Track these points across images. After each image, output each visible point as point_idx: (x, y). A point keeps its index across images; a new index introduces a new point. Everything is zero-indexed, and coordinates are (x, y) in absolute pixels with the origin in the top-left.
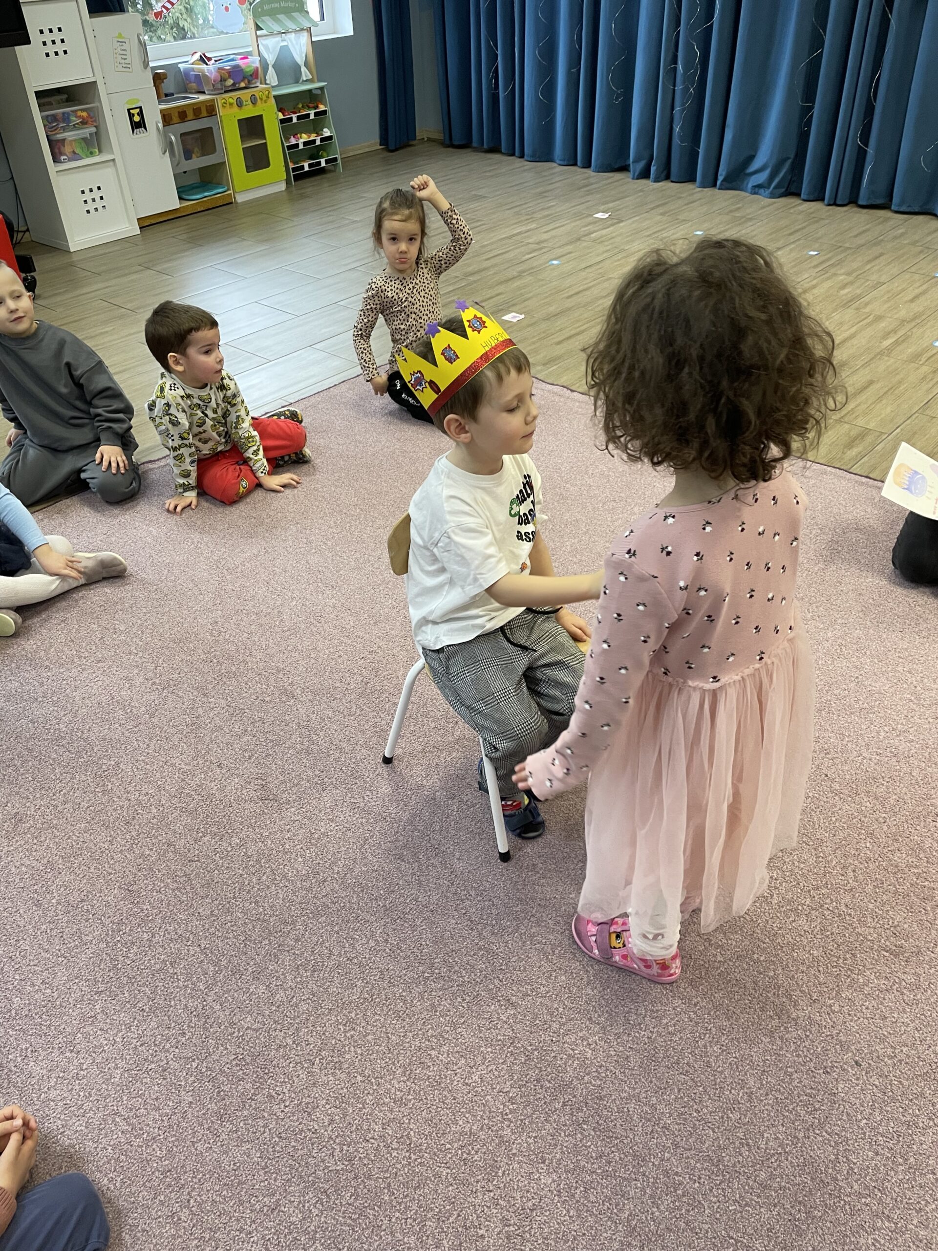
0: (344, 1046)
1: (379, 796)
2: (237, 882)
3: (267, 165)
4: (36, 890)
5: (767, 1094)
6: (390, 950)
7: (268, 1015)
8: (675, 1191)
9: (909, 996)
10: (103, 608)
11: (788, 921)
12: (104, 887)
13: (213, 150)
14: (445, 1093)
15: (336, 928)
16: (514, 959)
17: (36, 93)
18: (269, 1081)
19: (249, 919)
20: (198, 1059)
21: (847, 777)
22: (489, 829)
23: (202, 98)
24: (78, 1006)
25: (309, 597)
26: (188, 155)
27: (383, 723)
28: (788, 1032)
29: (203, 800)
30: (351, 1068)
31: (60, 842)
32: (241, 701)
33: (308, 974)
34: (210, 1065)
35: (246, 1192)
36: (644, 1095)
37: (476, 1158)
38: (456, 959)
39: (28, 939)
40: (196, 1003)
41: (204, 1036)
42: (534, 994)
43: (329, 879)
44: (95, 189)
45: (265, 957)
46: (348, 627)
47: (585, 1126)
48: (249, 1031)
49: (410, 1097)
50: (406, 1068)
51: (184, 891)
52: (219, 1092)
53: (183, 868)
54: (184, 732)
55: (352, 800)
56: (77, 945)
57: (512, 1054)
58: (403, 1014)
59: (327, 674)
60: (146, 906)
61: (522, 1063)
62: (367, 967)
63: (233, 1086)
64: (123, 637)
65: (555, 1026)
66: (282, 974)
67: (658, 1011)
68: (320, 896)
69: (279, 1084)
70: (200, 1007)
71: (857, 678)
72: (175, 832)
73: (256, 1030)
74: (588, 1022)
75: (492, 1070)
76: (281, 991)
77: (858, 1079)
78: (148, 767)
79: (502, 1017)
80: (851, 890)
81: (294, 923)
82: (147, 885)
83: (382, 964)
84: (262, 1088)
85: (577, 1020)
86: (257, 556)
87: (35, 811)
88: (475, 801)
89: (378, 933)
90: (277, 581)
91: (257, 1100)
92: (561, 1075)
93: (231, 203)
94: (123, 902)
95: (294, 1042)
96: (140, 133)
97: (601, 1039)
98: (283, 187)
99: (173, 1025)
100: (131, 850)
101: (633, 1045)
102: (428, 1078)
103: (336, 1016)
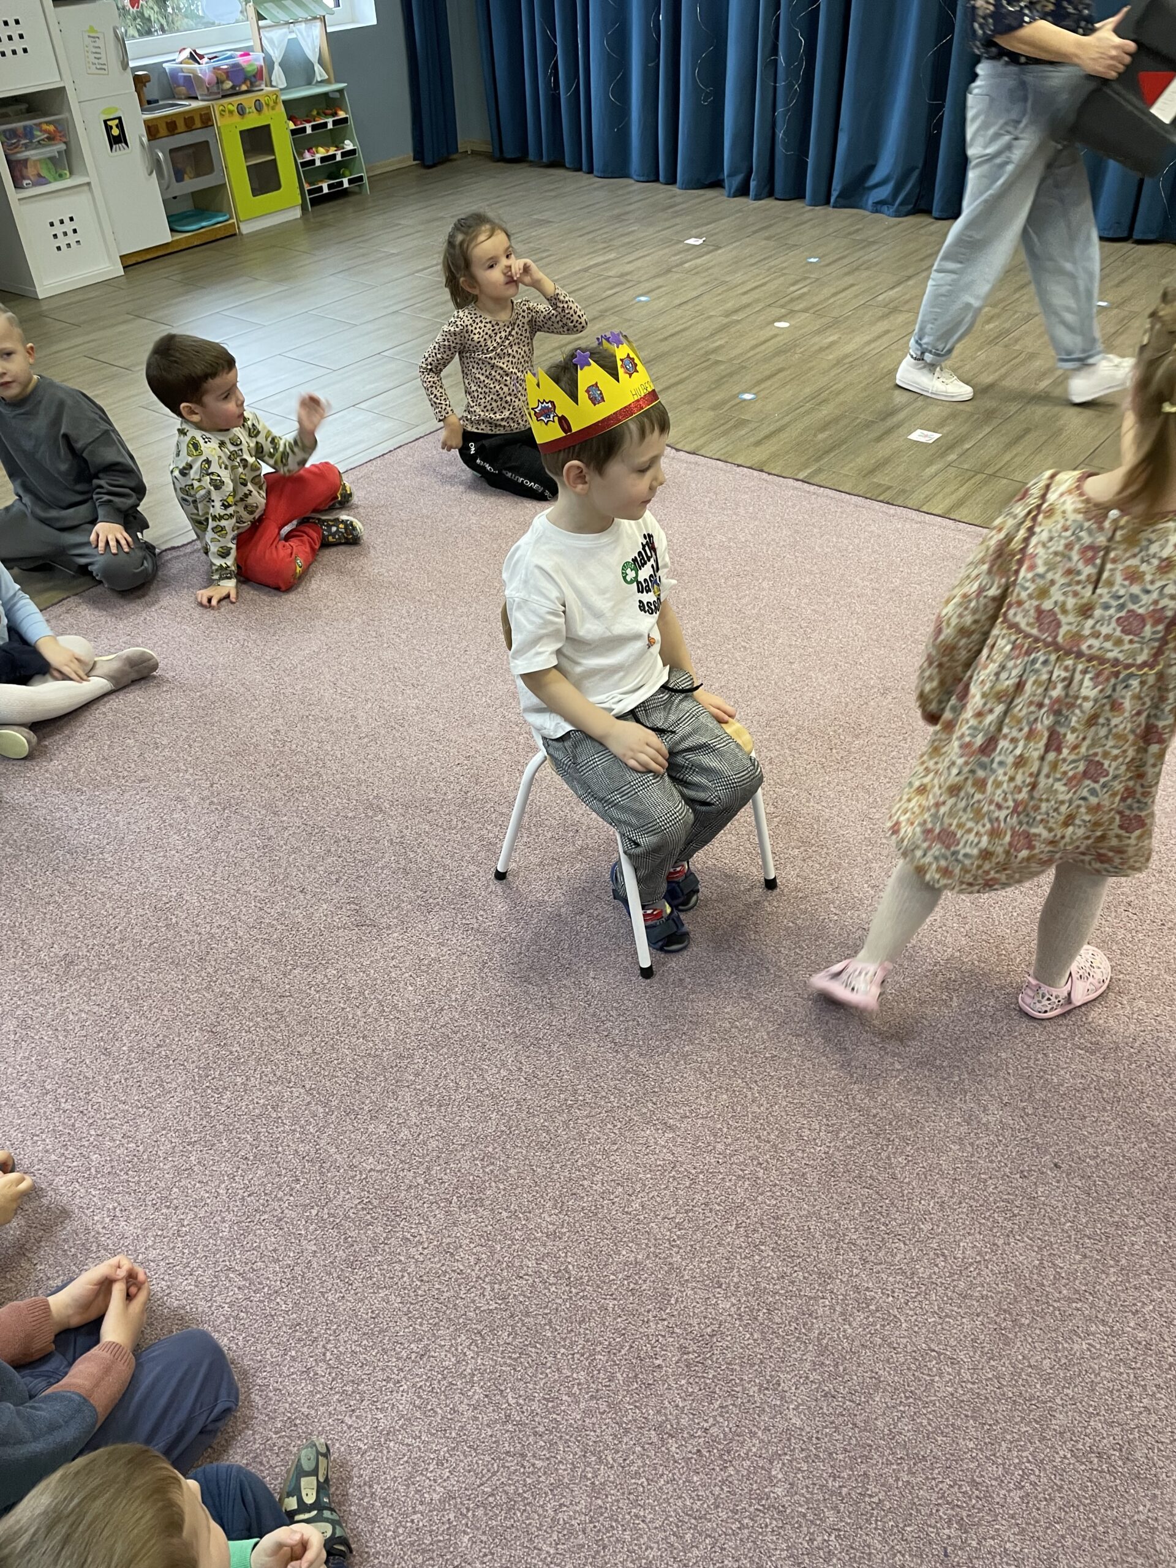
0: (484, 1182)
1: (494, 915)
2: (339, 1016)
3: (278, 186)
5: (960, 1203)
6: (525, 1079)
8: (868, 1307)
9: (1108, 1094)
10: (137, 720)
11: (971, 1024)
12: (183, 1030)
13: (211, 170)
14: (603, 1223)
15: (461, 1059)
16: (667, 1080)
18: (402, 1223)
19: (358, 1056)
20: (317, 1206)
23: (195, 104)
24: (170, 1159)
25: (386, 698)
26: (179, 176)
27: (492, 835)
28: (979, 1138)
29: (287, 930)
30: (494, 1204)
32: (319, 818)
33: (434, 1109)
34: (332, 1211)
35: (389, 1340)
36: (825, 1212)
37: (644, 1287)
39: (99, 1092)
40: (307, 1148)
41: (321, 1182)
42: (694, 1115)
43: (446, 1007)
44: (67, 221)
46: (437, 730)
47: (763, 1248)
48: (372, 1173)
49: (564, 1230)
50: (556, 1200)
51: (278, 1030)
52: (346, 1239)
53: (273, 1005)
54: (256, 856)
55: (464, 921)
56: (159, 1095)
57: (674, 1179)
58: (547, 1145)
59: (418, 784)
60: (236, 1048)
61: (686, 1190)
62: (501, 1099)
63: (362, 1232)
64: (167, 752)
65: (720, 1147)
66: (404, 1112)
68: (438, 1026)
69: (414, 1225)
70: (313, 1151)
72: (258, 966)
73: (381, 1172)
74: (756, 1141)
75: (653, 1199)
76: (404, 1129)
77: (1058, 1182)
78: (217, 896)
79: (660, 1141)
81: (412, 1056)
82: (233, 1026)
83: (518, 1094)
84: (395, 1232)
85: (744, 1140)
87: (88, 951)
89: (510, 1062)
92: (731, 1197)
93: (235, 235)
95: (426, 1181)
96: (120, 150)
97: (772, 1157)
98: (298, 213)
99: (284, 1172)
100: (209, 988)
101: (809, 1161)
102: (583, 1209)
103: (471, 1151)
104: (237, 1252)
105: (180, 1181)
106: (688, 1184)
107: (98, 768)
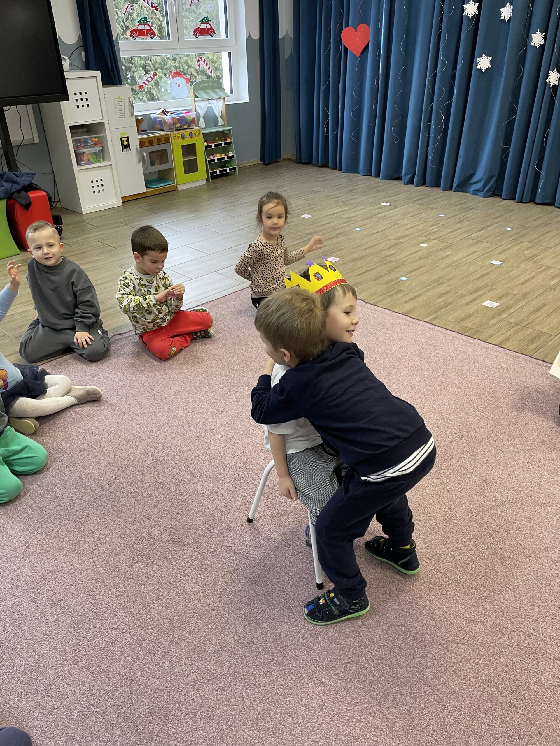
0: (216, 705)
1: (244, 543)
2: (155, 593)
3: (197, 170)
4: (34, 591)
6: (247, 643)
7: (170, 682)
10: (86, 419)
11: (497, 638)
12: (75, 592)
13: (167, 161)
14: (278, 740)
15: (214, 627)
16: (324, 653)
17: (70, 127)
18: (168, 725)
19: (161, 618)
20: (125, 707)
21: (534, 546)
22: (311, 568)
23: (162, 133)
24: (54, 668)
25: (207, 417)
26: (152, 164)
27: (248, 497)
29: (137, 540)
30: (220, 719)
31: (50, 562)
32: (164, 479)
33: (196, 655)
34: (132, 712)
38: (288, 651)
39: (27, 623)
40: (126, 670)
41: (130, 693)
42: (336, 677)
43: (211, 594)
44: (99, 180)
45: (170, 643)
46: (230, 436)
48: (157, 691)
49: (256, 741)
50: (254, 722)
51: (123, 597)
52: (137, 730)
53: (123, 582)
54: (129, 497)
55: (227, 545)
56: (56, 628)
57: (321, 717)
58: (253, 686)
59: (216, 465)
60: (100, 606)
61: (327, 723)
62: (232, 653)
63: (146, 726)
64: (97, 437)
65: (349, 699)
66: (180, 655)
67: (414, 693)
68: (205, 605)
69: (174, 727)
70: (128, 673)
71: (539, 483)
72: (119, 559)
73: (162, 691)
74: (370, 698)
75: (308, 726)
76: (178, 666)
78: (106, 517)
79: (316, 691)
80: (537, 620)
81: (189, 622)
82: (100, 592)
83: (242, 652)
84: (164, 729)
85: (363, 696)
86: (178, 392)
87: (37, 542)
88: (302, 550)
89: (240, 631)
90: (189, 407)
91: (160, 736)
92: (352, 732)
93: (175, 190)
94: (85, 602)
95: (185, 700)
96: (127, 151)
97: (378, 710)
98: (205, 182)
99: (111, 683)
100: (92, 569)
101: (398, 715)
102: (268, 729)
103: (212, 684)
104: (79, 729)
105: (57, 682)
106: (328, 721)
107: (63, 443)
